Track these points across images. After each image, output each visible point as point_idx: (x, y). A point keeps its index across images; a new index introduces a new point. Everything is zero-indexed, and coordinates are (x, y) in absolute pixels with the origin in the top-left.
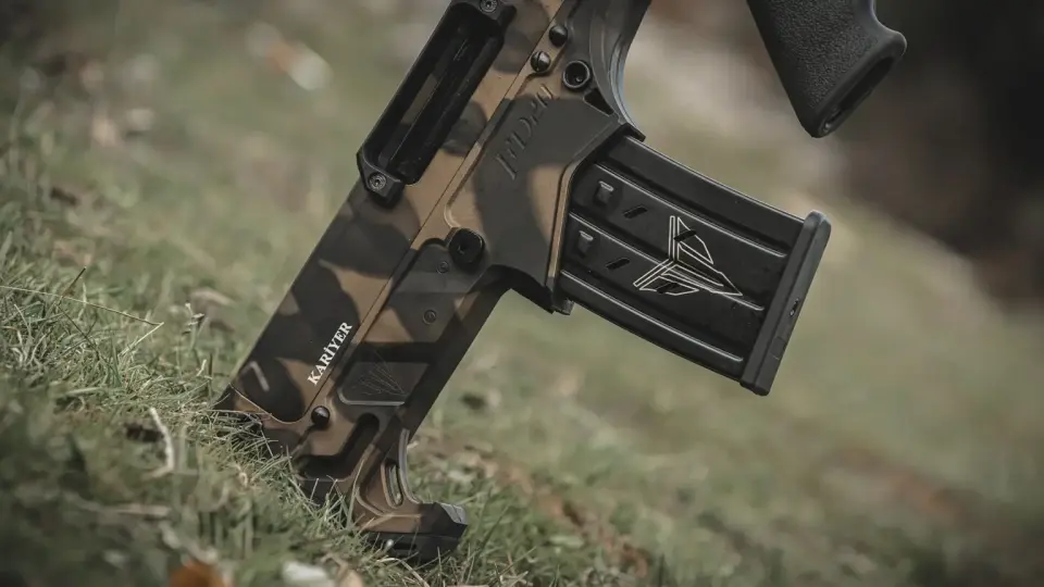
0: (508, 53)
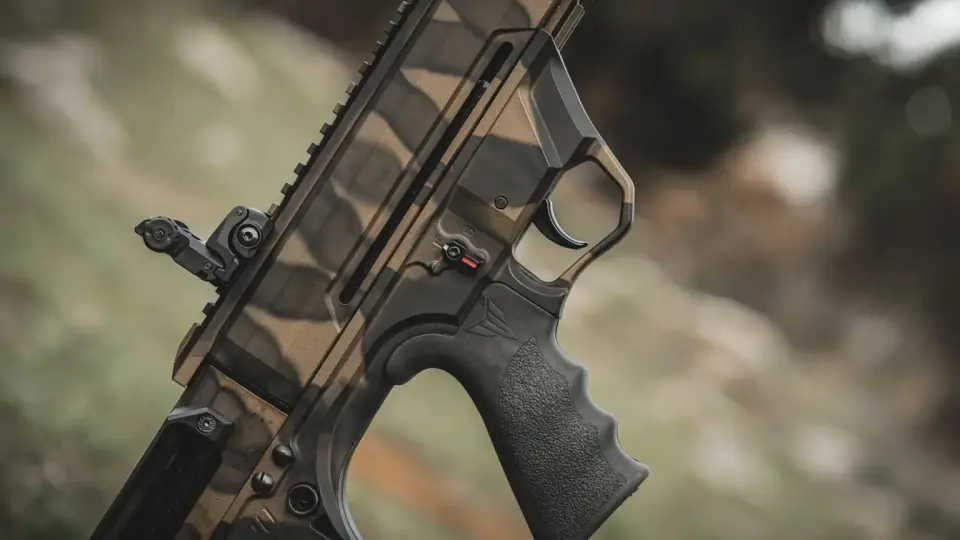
0: (227, 472)
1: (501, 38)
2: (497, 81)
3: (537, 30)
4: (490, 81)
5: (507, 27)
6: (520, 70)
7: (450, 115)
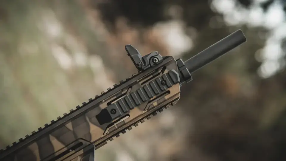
1: (81, 141)
2: (74, 152)
3: (92, 143)
4: (72, 150)
5: (84, 138)
6: (82, 152)
7: (57, 154)
